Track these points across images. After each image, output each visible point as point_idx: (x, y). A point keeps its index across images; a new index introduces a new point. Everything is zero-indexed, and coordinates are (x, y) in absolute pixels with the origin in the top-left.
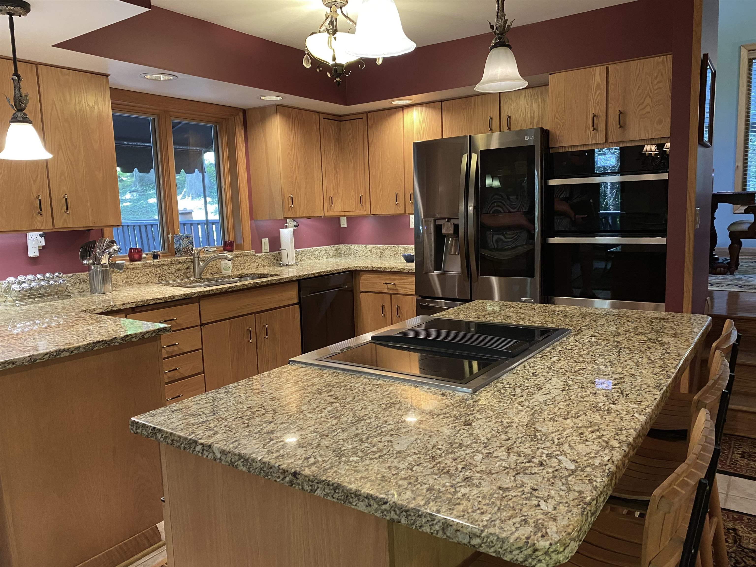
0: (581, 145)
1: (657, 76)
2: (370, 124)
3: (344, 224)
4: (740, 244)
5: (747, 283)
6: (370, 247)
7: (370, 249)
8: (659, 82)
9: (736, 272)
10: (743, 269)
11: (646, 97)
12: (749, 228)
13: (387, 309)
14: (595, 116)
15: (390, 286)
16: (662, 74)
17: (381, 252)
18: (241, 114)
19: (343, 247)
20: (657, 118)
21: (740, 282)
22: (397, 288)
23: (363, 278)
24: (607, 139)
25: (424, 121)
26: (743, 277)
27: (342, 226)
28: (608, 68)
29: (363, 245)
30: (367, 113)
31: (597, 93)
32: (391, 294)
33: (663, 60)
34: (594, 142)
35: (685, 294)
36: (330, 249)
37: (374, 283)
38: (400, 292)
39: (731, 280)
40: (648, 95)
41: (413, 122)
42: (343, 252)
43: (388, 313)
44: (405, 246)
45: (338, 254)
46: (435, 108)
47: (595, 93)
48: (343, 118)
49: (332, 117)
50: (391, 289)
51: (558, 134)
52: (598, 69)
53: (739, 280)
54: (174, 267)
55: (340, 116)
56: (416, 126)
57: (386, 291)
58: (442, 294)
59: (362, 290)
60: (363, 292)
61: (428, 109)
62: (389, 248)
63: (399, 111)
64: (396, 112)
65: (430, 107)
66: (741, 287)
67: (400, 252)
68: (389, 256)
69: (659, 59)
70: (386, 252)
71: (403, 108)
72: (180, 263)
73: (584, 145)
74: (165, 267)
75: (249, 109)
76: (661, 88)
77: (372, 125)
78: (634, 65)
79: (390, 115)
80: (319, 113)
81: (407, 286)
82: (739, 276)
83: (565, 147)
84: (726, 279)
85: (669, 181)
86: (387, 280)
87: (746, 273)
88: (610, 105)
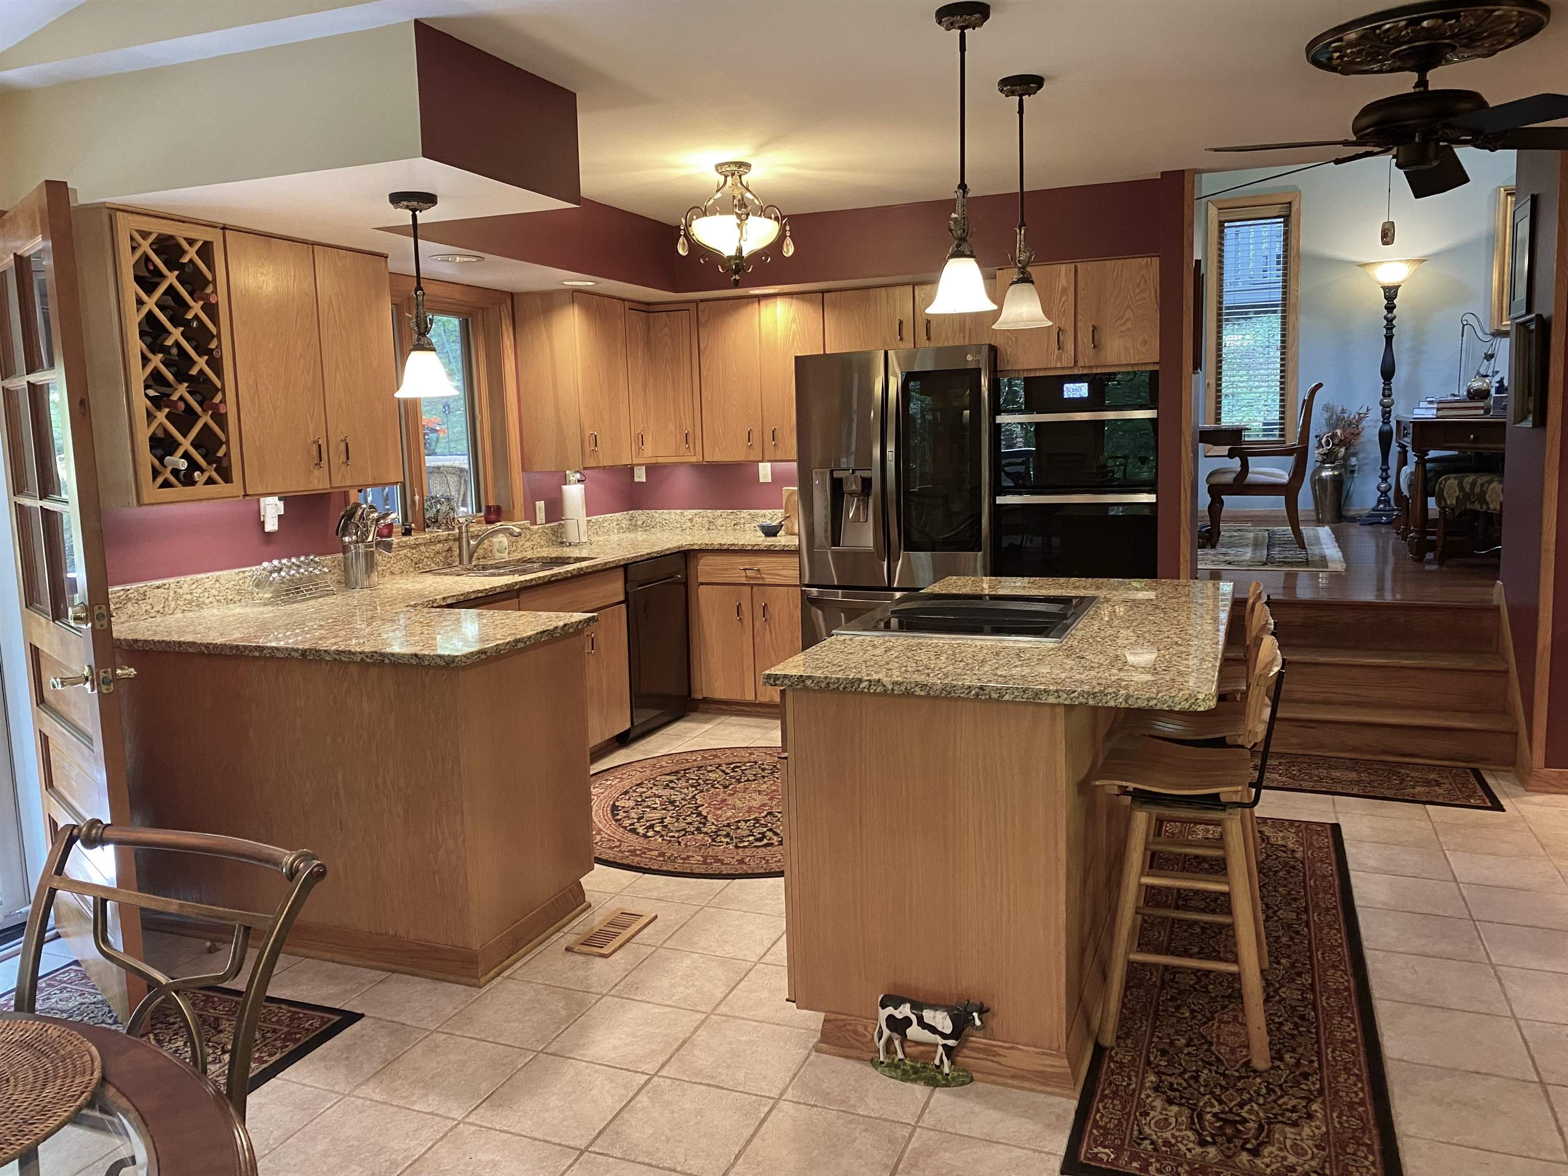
0: (1040, 369)
1: (1140, 282)
2: (702, 320)
3: (640, 476)
4: (1222, 502)
5: (1236, 559)
6: (689, 513)
7: (690, 517)
8: (1142, 291)
9: (1218, 546)
10: (1227, 540)
11: (1126, 309)
12: (1235, 479)
13: (746, 608)
14: (1060, 330)
15: (749, 573)
16: (1145, 281)
17: (710, 522)
18: (509, 301)
19: (640, 515)
20: (1141, 339)
21: (1227, 558)
22: (763, 576)
23: (702, 562)
24: (1075, 362)
25: (794, 320)
26: (1229, 551)
27: (636, 480)
28: (1076, 267)
29: (676, 511)
30: (697, 302)
31: (1063, 299)
32: (752, 585)
33: (1147, 263)
34: (1059, 365)
35: (1182, 567)
36: (620, 516)
37: (722, 569)
38: (768, 581)
39: (1214, 555)
40: (1129, 306)
41: (776, 322)
42: (640, 523)
43: (746, 615)
44: (752, 511)
45: (633, 527)
46: (811, 301)
47: (1060, 300)
48: (652, 308)
49: (640, 307)
50: (751, 578)
51: (1009, 352)
52: (1063, 267)
53: (1225, 554)
54: (433, 547)
55: (648, 304)
56: (781, 327)
57: (744, 580)
58: (838, 580)
59: (700, 580)
60: (702, 584)
61: (801, 303)
62: (724, 515)
63: (753, 302)
64: (747, 304)
65: (804, 300)
66: (1230, 563)
67: (742, 521)
68: (724, 528)
69: (1143, 261)
70: (719, 522)
71: (760, 298)
72: (439, 542)
73: (1045, 369)
74: (423, 548)
75: (520, 294)
76: (1145, 299)
77: (707, 322)
78: (1112, 266)
79: (736, 308)
80: (624, 300)
81: (780, 572)
82: (1223, 550)
83: (1018, 371)
84: (1207, 554)
85: (1160, 421)
86: (744, 564)
87: (1231, 545)
88: (1079, 317)
